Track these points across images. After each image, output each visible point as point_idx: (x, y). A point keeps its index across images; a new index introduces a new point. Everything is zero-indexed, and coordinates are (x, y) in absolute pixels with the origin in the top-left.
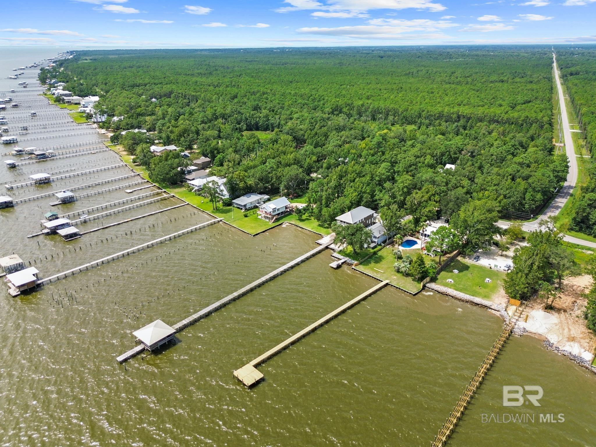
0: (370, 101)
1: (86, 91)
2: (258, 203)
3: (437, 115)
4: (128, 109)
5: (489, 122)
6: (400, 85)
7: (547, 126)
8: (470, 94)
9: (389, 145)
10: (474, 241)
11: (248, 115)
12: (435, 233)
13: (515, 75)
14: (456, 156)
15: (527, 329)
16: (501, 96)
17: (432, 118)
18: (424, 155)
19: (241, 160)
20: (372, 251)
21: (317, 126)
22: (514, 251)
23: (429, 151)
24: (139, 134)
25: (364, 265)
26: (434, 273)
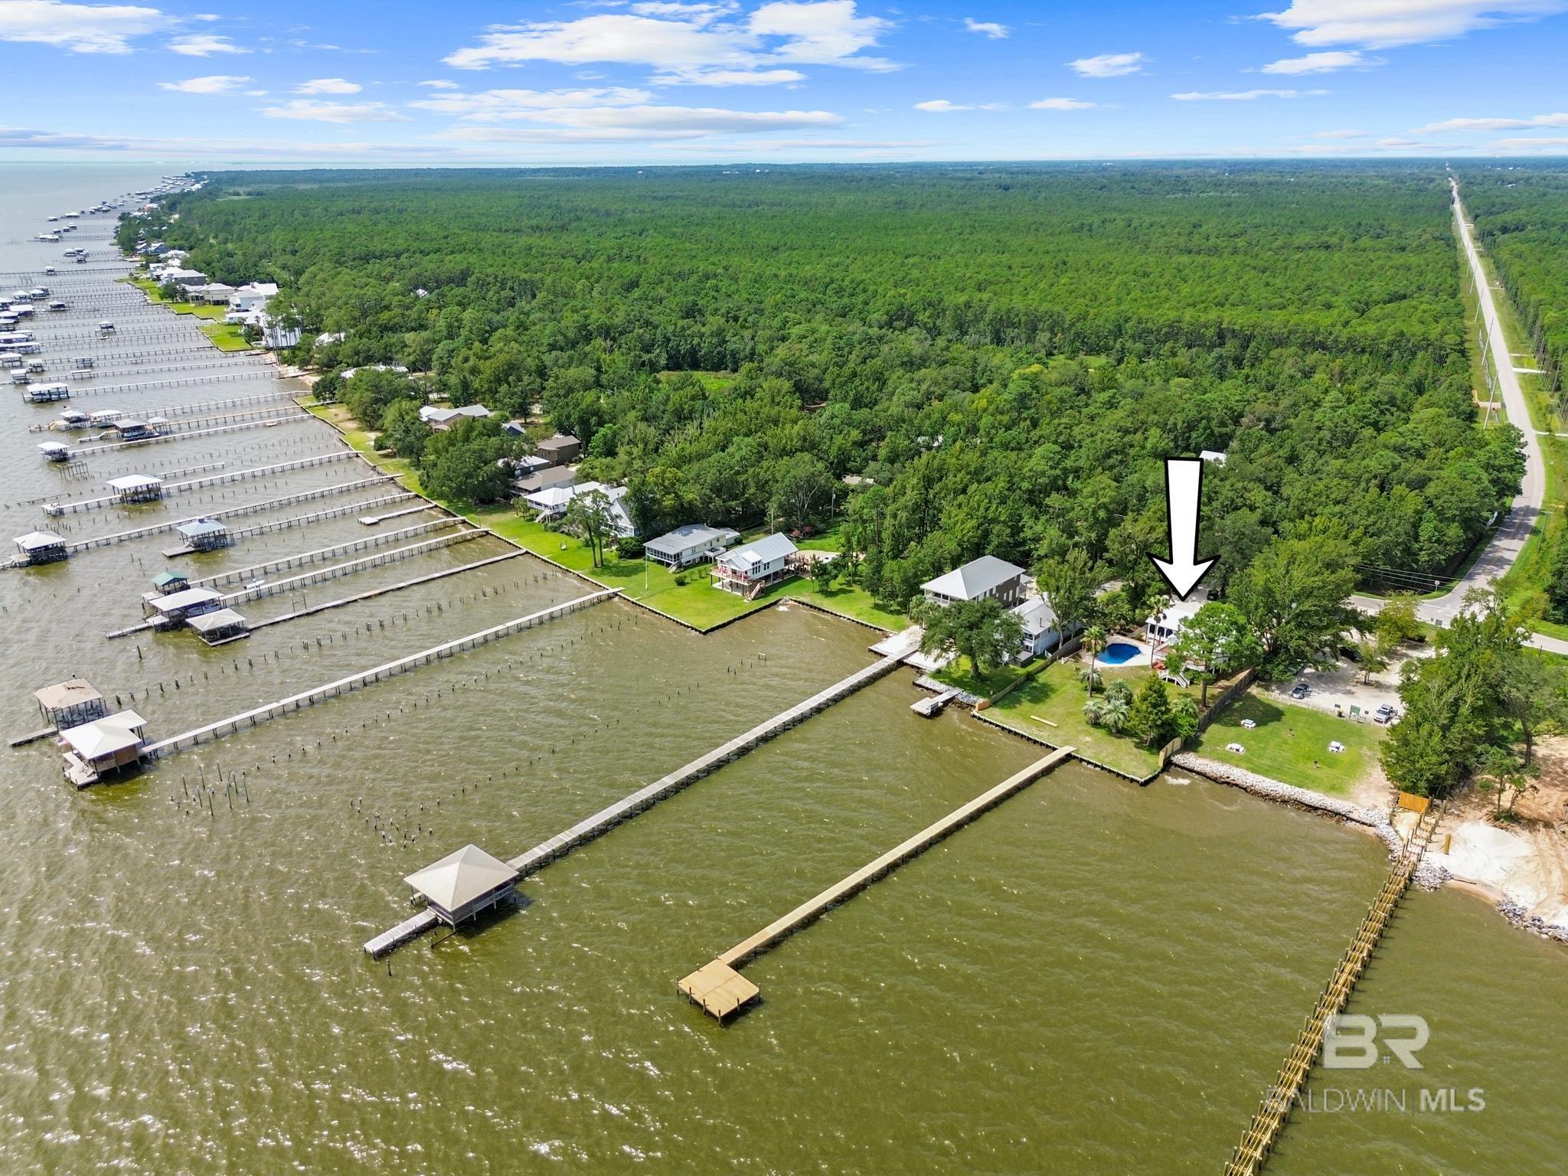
0: (985, 296)
1: (242, 271)
2: (712, 550)
3: (1165, 330)
4: (357, 314)
5: (1303, 346)
6: (1062, 256)
7: (1453, 357)
8: (1246, 278)
9: (1050, 402)
10: (1292, 644)
11: (671, 328)
12: (1192, 622)
13: (1357, 231)
14: (1224, 430)
15: (1451, 872)
16: (1329, 284)
17: (1152, 338)
18: (1143, 427)
19: (663, 442)
20: (1021, 671)
21: (853, 357)
22: (1403, 671)
23: (1154, 418)
24: (389, 377)
25: (1003, 707)
26: (1192, 726)
